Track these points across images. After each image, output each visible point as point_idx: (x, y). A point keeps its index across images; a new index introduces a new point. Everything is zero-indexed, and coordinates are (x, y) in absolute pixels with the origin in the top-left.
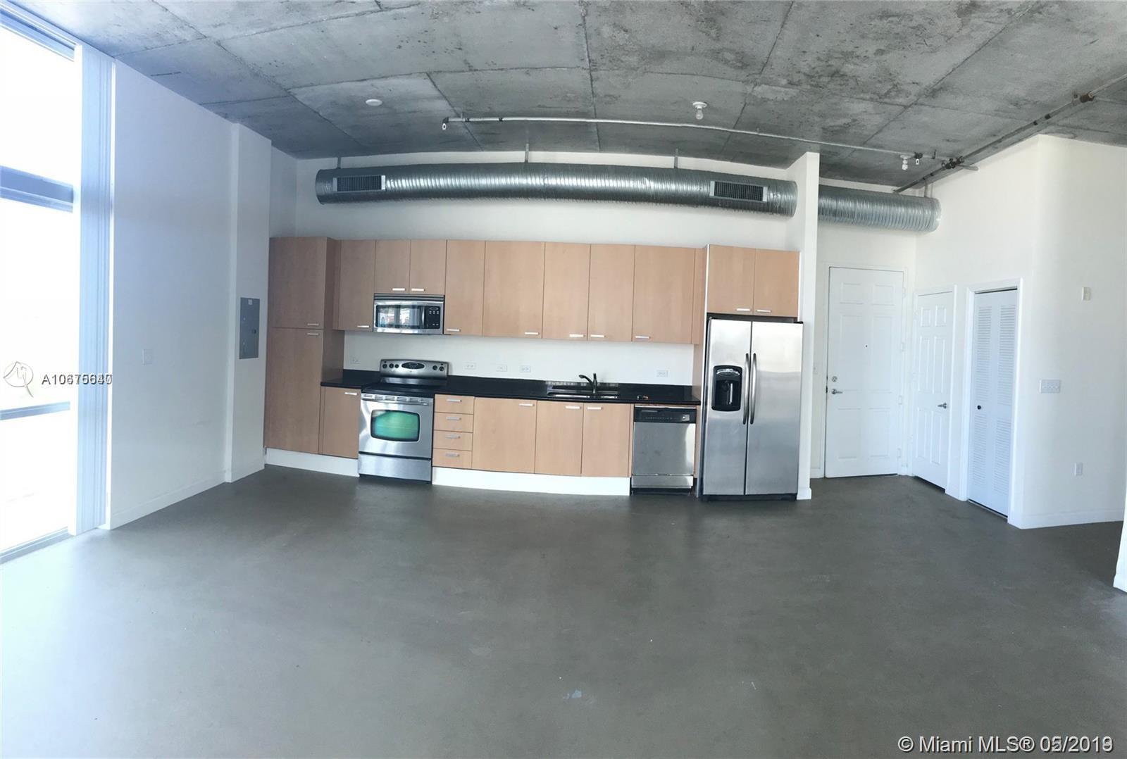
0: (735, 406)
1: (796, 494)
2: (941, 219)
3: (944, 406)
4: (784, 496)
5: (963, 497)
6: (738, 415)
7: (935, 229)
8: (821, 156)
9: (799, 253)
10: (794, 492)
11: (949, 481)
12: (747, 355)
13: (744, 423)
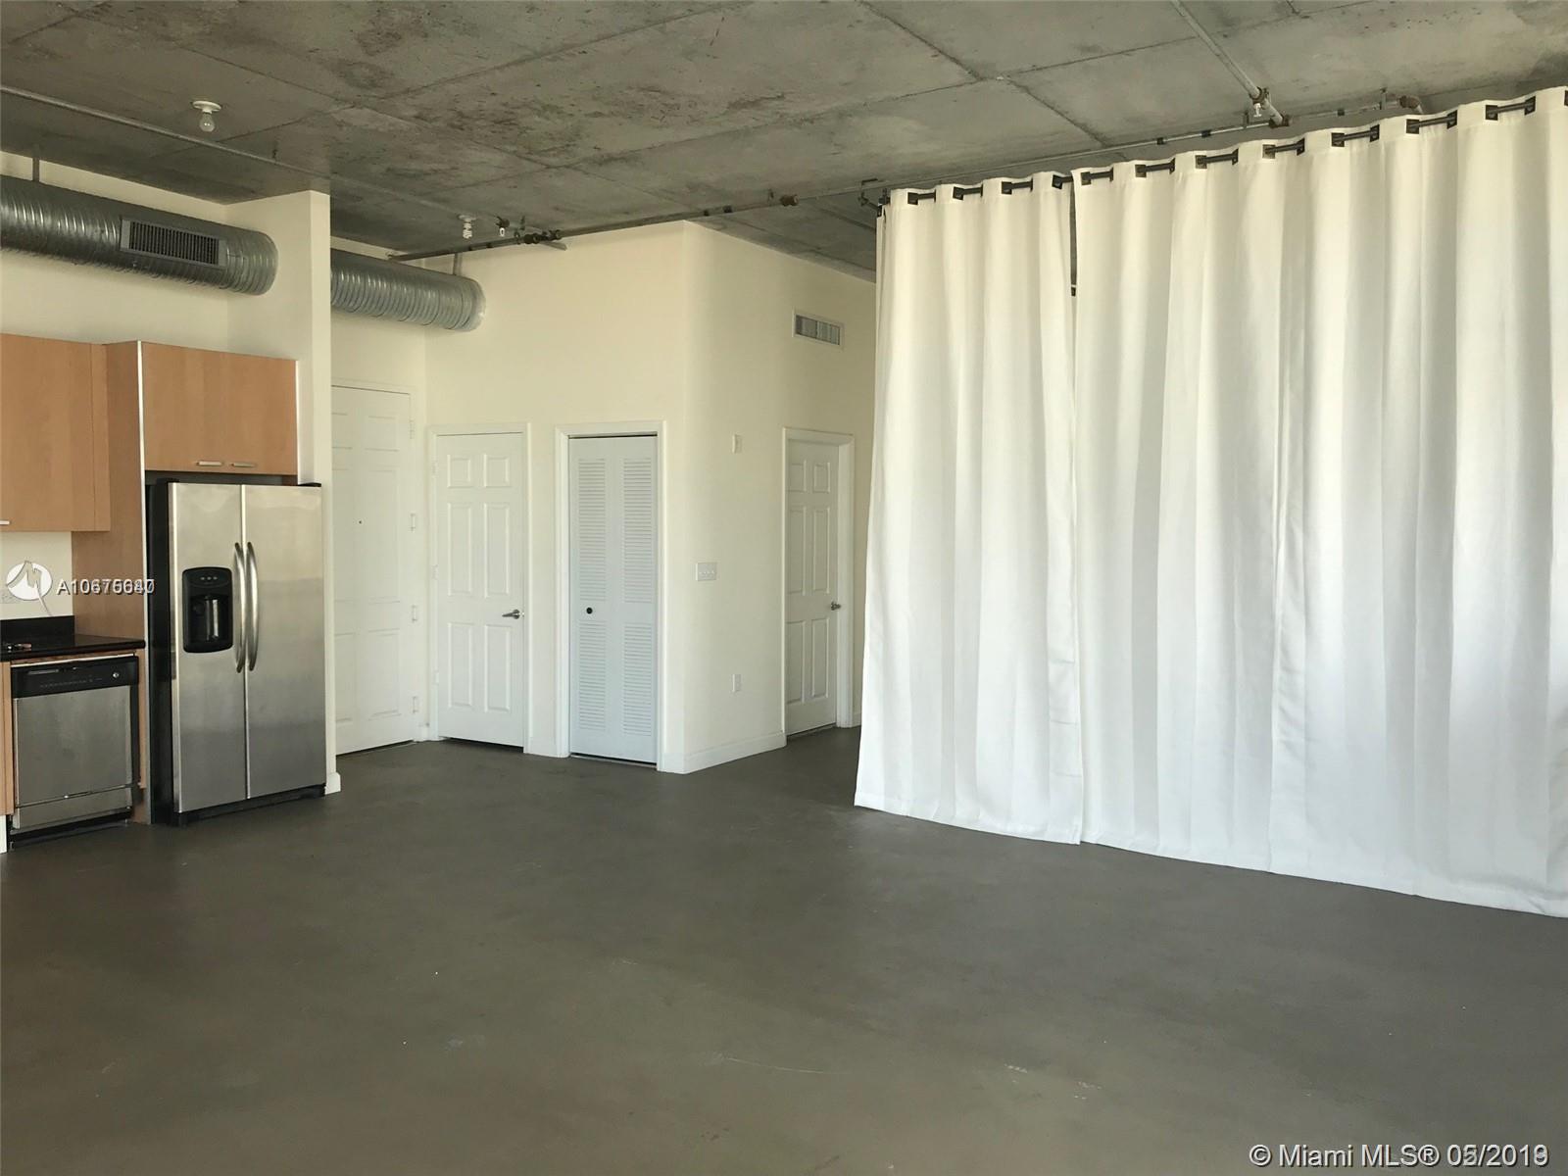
0: (224, 642)
1: (324, 785)
2: (487, 314)
3: (515, 615)
4: (306, 792)
5: (562, 751)
6: (229, 655)
7: (474, 328)
8: (331, 198)
9: (295, 361)
10: (321, 783)
11: (531, 734)
12: (237, 545)
13: (239, 671)
